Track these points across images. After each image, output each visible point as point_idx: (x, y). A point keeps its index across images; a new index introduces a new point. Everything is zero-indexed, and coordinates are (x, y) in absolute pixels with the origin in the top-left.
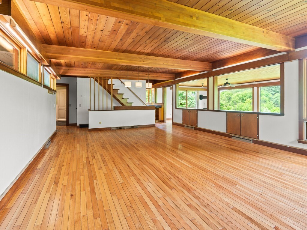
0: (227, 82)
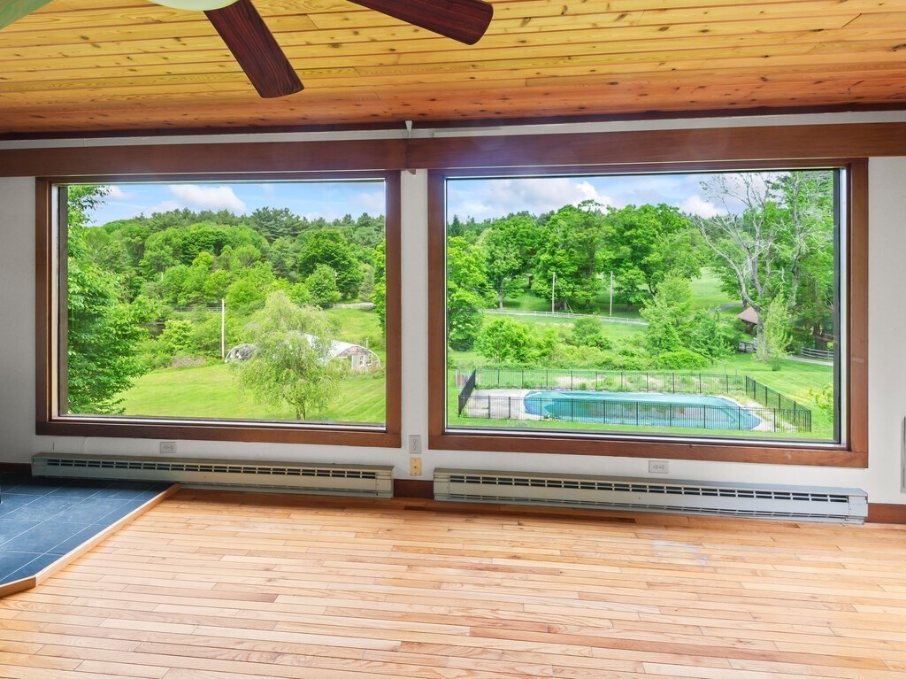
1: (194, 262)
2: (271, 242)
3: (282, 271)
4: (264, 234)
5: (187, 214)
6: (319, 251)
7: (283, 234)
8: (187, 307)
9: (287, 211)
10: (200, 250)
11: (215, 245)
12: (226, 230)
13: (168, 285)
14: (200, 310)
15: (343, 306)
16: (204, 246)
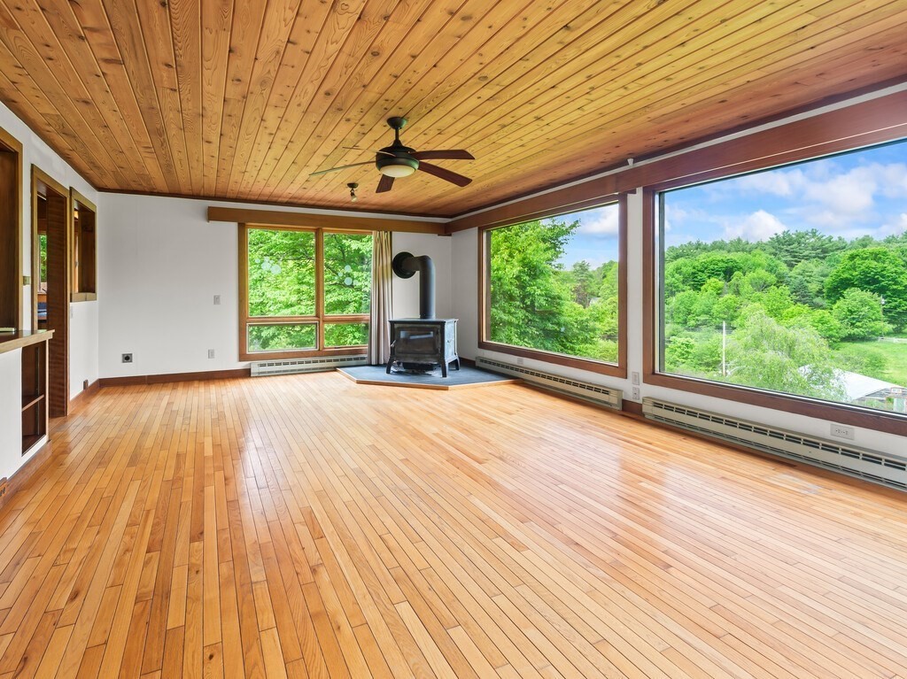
0: (397, 142)
1: (702, 288)
2: (791, 266)
3: (804, 296)
4: (784, 259)
5: (699, 245)
6: (855, 273)
7: (807, 258)
8: (696, 328)
9: (814, 233)
10: (709, 277)
11: (725, 272)
12: (737, 257)
13: (678, 308)
14: (709, 331)
15: (895, 340)
16: (714, 273)
